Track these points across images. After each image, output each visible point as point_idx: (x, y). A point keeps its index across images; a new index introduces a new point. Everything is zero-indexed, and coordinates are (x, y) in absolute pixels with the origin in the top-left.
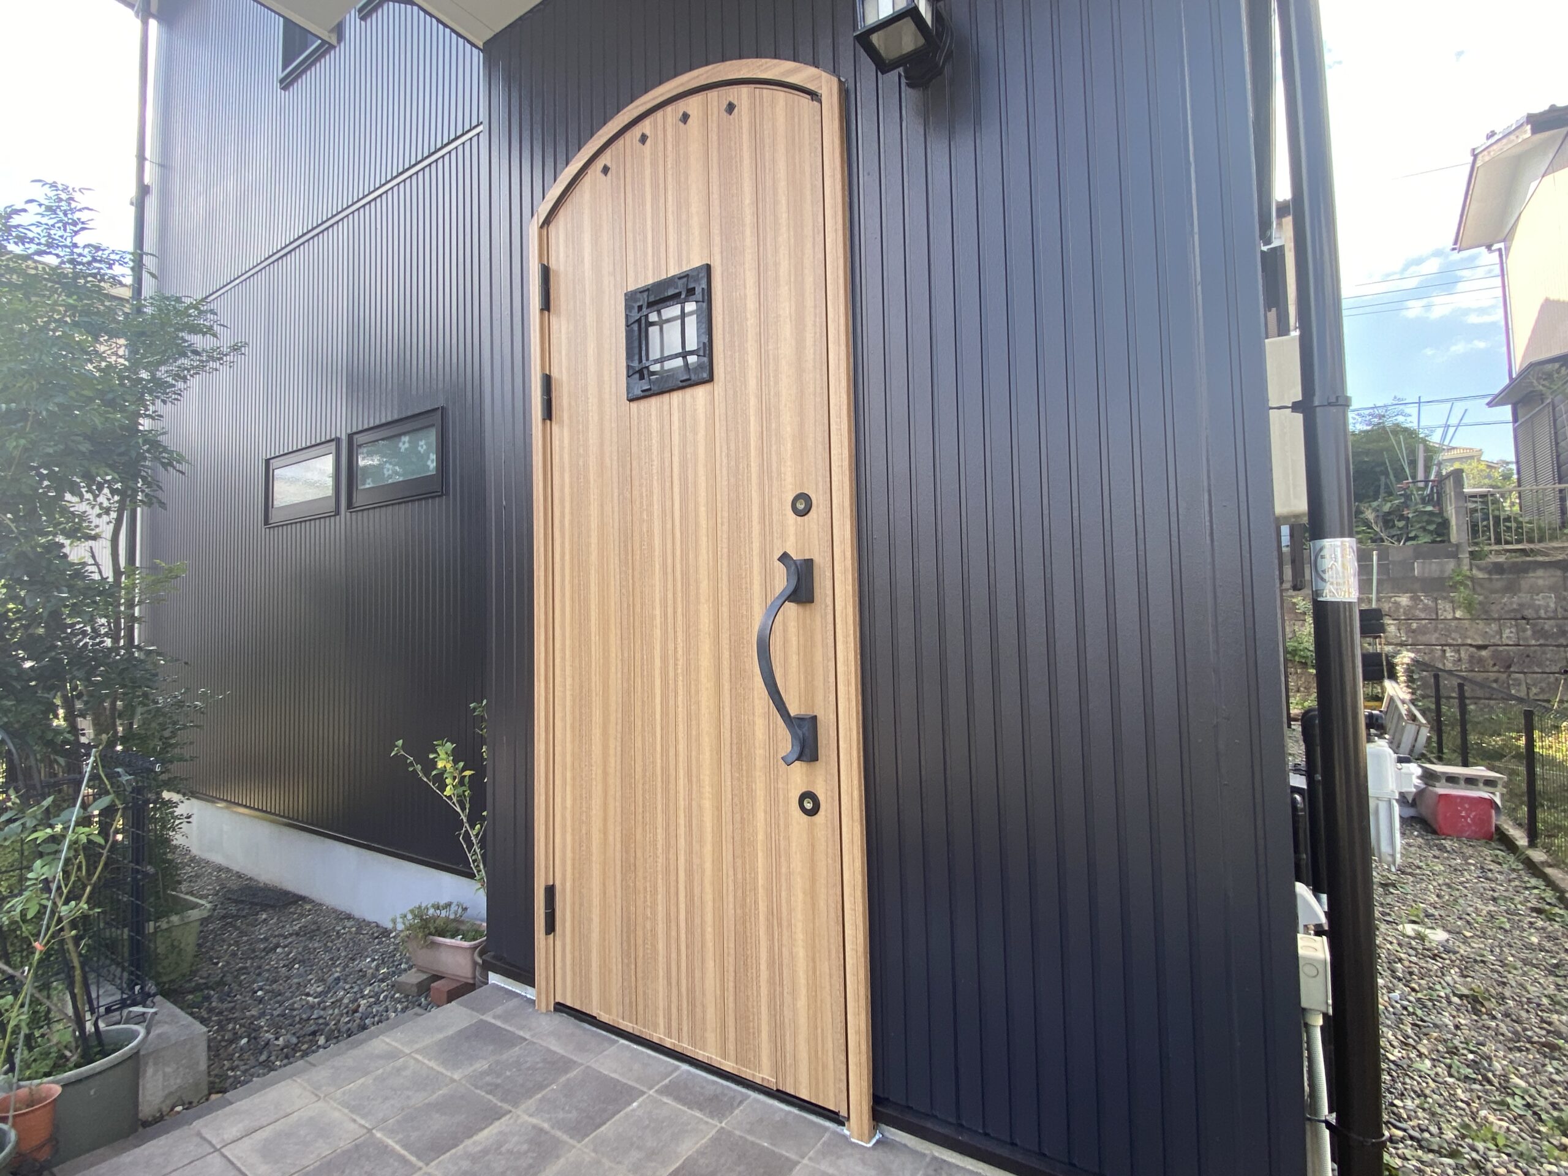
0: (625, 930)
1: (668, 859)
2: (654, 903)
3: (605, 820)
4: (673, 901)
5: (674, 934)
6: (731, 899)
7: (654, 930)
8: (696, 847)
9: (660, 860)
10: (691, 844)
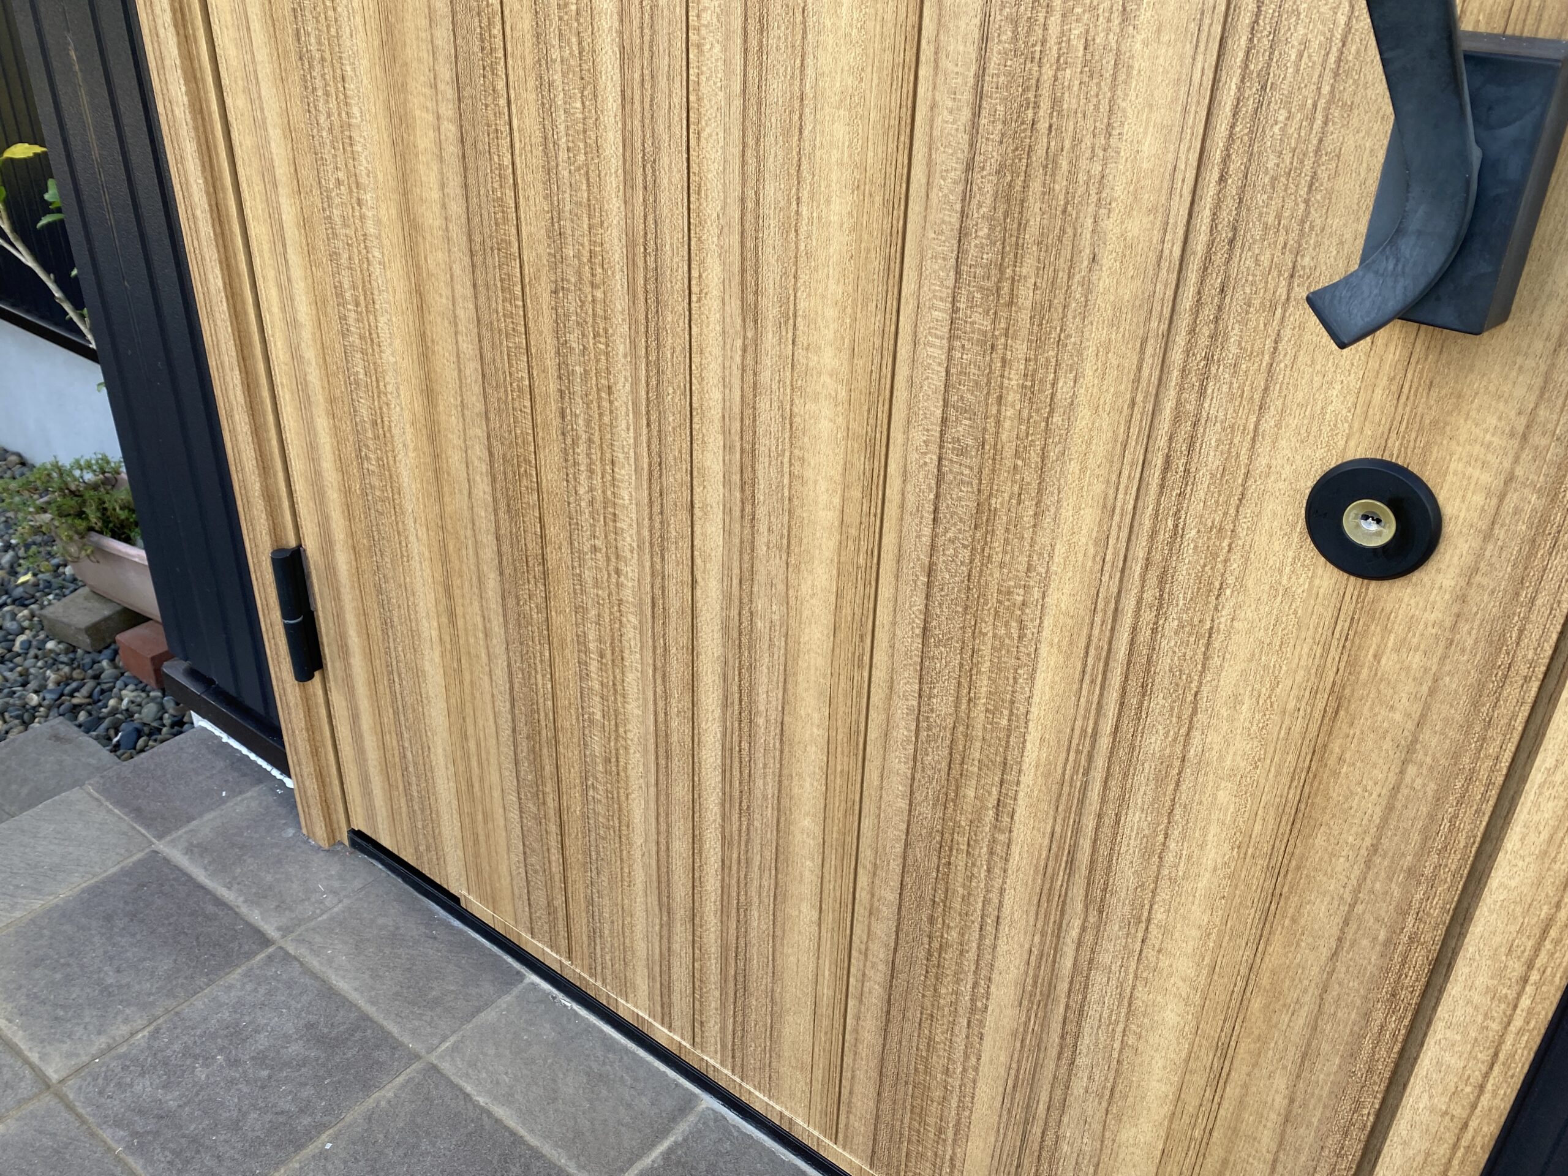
0: (523, 730)
1: (658, 576)
2: (615, 690)
3: (429, 392)
4: (678, 703)
5: (680, 791)
6: (899, 764)
7: (613, 761)
8: (769, 564)
9: (630, 571)
10: (749, 547)
